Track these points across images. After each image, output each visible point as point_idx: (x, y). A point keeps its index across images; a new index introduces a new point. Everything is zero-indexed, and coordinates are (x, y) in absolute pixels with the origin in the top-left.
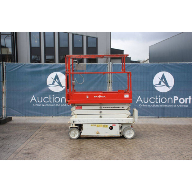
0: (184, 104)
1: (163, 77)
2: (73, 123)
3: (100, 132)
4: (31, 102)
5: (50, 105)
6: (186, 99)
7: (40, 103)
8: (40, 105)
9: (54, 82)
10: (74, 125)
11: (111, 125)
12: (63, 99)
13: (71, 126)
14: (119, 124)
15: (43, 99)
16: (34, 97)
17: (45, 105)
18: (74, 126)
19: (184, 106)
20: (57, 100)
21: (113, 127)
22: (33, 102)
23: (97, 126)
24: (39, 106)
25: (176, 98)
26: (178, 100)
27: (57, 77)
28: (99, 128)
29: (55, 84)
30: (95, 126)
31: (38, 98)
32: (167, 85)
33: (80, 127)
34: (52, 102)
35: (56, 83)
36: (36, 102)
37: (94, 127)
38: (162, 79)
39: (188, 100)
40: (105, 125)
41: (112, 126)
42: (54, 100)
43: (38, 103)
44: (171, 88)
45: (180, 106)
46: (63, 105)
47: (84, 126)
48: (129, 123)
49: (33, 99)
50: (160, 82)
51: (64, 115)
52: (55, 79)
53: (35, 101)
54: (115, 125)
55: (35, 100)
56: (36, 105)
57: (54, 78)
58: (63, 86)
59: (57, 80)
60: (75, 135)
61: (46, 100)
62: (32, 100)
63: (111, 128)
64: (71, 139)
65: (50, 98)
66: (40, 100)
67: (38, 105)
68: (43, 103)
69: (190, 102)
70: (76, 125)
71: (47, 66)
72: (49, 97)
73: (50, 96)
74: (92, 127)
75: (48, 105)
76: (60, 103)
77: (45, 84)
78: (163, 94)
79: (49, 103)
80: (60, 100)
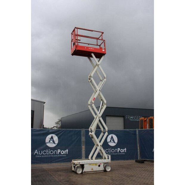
0: (123, 152)
1: (112, 137)
3: (93, 169)
6: (124, 150)
7: (40, 155)
8: (40, 156)
9: (50, 141)
11: (99, 164)
13: (78, 166)
14: (103, 163)
15: (42, 152)
16: (36, 151)
18: (79, 166)
19: (123, 154)
20: (52, 152)
22: (36, 154)
23: (92, 165)
25: (119, 149)
26: (120, 150)
27: (52, 138)
28: (93, 166)
31: (39, 151)
32: (114, 142)
33: (82, 166)
35: (51, 141)
38: (111, 139)
39: (125, 150)
40: (96, 164)
42: (50, 152)
43: (39, 155)
44: (116, 144)
45: (121, 154)
47: (85, 166)
49: (36, 152)
50: (111, 140)
51: (56, 162)
52: (51, 139)
54: (101, 164)
55: (37, 153)
56: (37, 156)
59: (52, 139)
60: (79, 171)
61: (45, 152)
62: (35, 153)
63: (99, 166)
65: (47, 151)
66: (40, 153)
67: (39, 156)
68: (42, 155)
69: (126, 152)
70: (80, 165)
71: (46, 130)
72: (46, 151)
75: (45, 156)
76: (53, 154)
77: (44, 143)
78: (112, 147)
79: (46, 154)
80: (53, 152)
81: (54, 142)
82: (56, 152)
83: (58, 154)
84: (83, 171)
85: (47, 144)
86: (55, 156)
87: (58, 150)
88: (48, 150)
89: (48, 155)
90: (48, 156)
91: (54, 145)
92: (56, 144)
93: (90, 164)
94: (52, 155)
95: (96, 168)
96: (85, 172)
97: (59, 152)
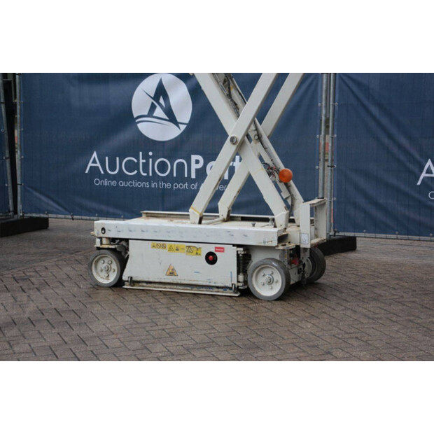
2: (102, 235)
3: (178, 271)
4: (87, 172)
5: (142, 185)
7: (113, 177)
8: (114, 183)
9: (153, 108)
10: (105, 241)
11: (212, 249)
12: (178, 164)
14: (234, 245)
15: (121, 164)
16: (95, 155)
17: (128, 184)
18: (106, 244)
20: (163, 167)
21: (217, 254)
23: (170, 249)
24: (109, 187)
28: (174, 255)
29: (155, 115)
30: (164, 247)
31: (107, 158)
34: (148, 173)
35: (159, 112)
36: (102, 172)
37: (161, 250)
40: (191, 246)
41: (213, 251)
42: (154, 165)
43: (107, 176)
46: (179, 186)
47: (134, 248)
48: (267, 244)
49: (94, 162)
52: (156, 98)
53: (98, 167)
54: (222, 250)
55: (98, 164)
56: (100, 183)
57: (153, 96)
58: (179, 120)
59: (162, 101)
60: (105, 274)
62: (90, 164)
63: (211, 259)
64: (98, 286)
65: (142, 161)
66: (113, 168)
67: (106, 183)
68: (121, 176)
72: (138, 159)
73: (141, 153)
74: (156, 250)
75: (136, 184)
76: (169, 178)
79: (139, 176)
80: (171, 168)
81: (171, 117)
82: (180, 166)
83: (193, 176)
84: (125, 277)
85: (139, 125)
86: (177, 186)
87: (194, 158)
88: (146, 157)
89: (147, 179)
90: (147, 185)
91: (171, 133)
92: (183, 127)
93: (160, 243)
94: (165, 179)
95: (193, 271)
96: (133, 282)
97: (197, 170)
